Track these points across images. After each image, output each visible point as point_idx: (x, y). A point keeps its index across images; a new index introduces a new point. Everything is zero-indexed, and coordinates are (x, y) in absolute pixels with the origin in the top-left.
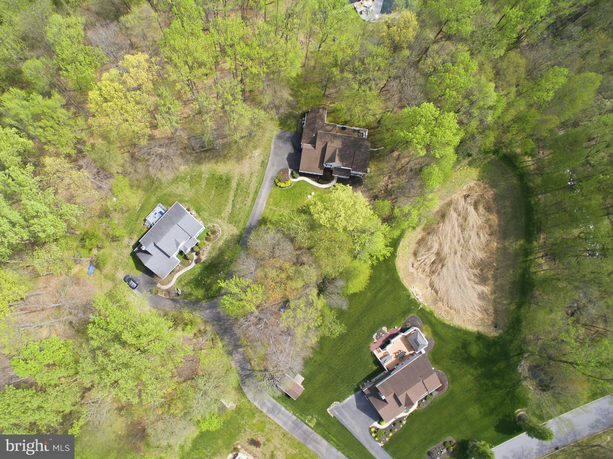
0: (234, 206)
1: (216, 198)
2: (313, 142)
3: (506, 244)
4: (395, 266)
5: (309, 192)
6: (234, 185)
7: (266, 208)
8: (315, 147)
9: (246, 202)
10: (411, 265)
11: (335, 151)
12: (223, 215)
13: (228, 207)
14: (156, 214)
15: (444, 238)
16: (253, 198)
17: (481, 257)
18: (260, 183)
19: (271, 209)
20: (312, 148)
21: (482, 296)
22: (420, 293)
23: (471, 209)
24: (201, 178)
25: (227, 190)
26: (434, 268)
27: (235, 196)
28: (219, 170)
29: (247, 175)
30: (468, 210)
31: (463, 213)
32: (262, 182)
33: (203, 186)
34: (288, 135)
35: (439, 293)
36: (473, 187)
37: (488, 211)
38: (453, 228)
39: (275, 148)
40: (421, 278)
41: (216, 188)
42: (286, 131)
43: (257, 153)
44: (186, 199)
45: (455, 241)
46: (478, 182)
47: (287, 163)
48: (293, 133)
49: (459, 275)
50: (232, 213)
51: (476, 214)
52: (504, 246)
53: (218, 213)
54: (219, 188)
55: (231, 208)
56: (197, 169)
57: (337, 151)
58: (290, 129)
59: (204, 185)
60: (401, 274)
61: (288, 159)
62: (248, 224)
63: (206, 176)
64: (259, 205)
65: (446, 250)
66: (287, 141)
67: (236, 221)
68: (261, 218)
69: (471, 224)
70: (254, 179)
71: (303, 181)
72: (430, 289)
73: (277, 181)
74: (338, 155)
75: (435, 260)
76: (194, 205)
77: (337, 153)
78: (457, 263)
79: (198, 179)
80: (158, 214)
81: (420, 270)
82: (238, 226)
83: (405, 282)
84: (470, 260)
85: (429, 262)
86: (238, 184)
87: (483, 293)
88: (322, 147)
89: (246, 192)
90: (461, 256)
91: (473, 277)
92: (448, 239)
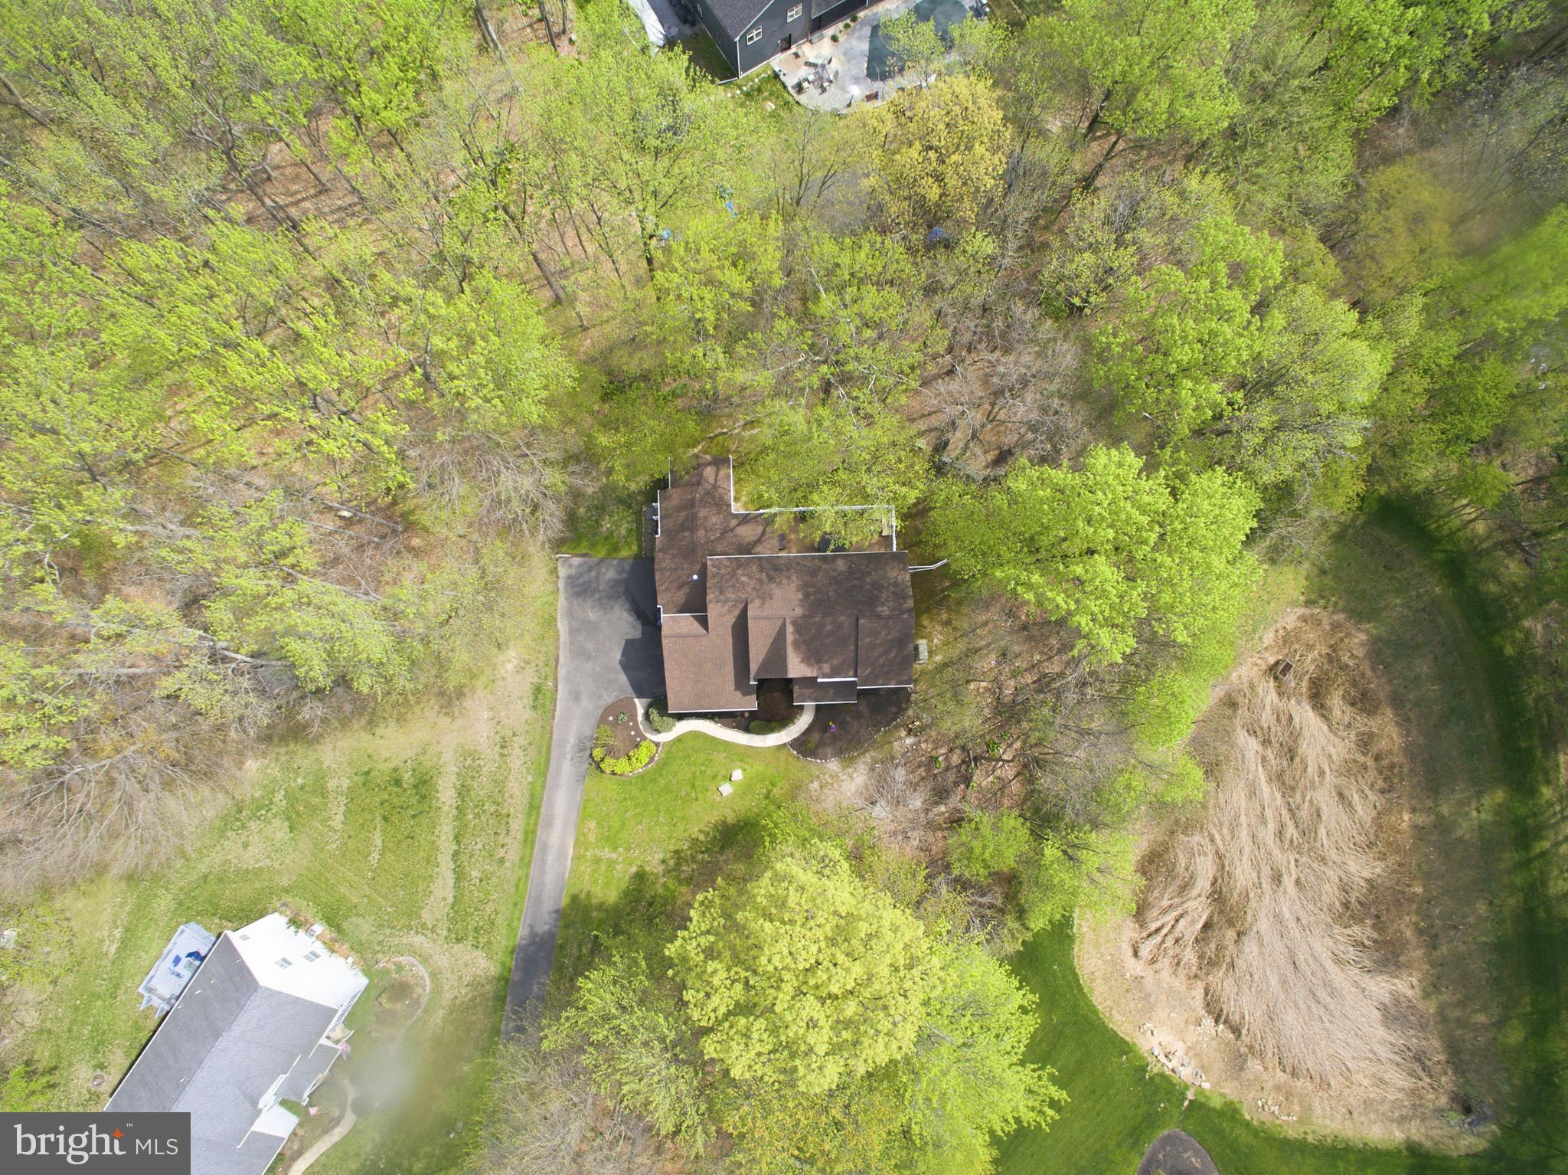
0: (460, 875)
1: (390, 857)
2: (696, 605)
3: (1445, 810)
4: (1075, 975)
5: (723, 772)
6: (446, 795)
7: (578, 858)
8: (704, 622)
9: (502, 853)
10: (1130, 953)
11: (781, 634)
12: (426, 916)
13: (440, 882)
14: (177, 960)
15: (1228, 837)
16: (526, 833)
17: (1368, 875)
18: (542, 770)
19: (597, 861)
20: (697, 627)
21: (1394, 1014)
22: (1179, 1047)
23: (1305, 715)
24: (323, 792)
25: (425, 820)
26: (1211, 949)
27: (457, 839)
28: (386, 754)
29: (491, 753)
30: (1297, 720)
31: (1278, 733)
32: (547, 765)
33: (337, 822)
34: (610, 574)
35: (1244, 1032)
36: (1298, 631)
37: (1362, 710)
38: (1253, 793)
39: (573, 632)
40: (1171, 992)
41: (385, 819)
42: (602, 560)
43: (509, 661)
44: (285, 882)
45: (1268, 835)
46: (1307, 612)
47: (623, 678)
48: (627, 566)
49: (1302, 957)
50: (457, 901)
51: (1325, 728)
52: (1439, 815)
53: (409, 914)
54: (395, 818)
55: (451, 883)
56: (306, 763)
57: (790, 629)
58: (616, 549)
59: (340, 817)
60: (1101, 995)
61: (626, 665)
62: (522, 931)
63: (340, 782)
64: (551, 857)
65: (1243, 875)
66: (609, 597)
67: (476, 930)
68: (565, 901)
69: (1312, 769)
70: (517, 761)
71: (695, 735)
72: (1208, 1021)
73: (598, 753)
74: (797, 645)
75: (1210, 917)
76: (315, 899)
77: (790, 638)
78: (1287, 915)
79: (316, 800)
80: (184, 961)
81: (1165, 963)
82: (489, 942)
83: (1120, 1023)
84: (1330, 892)
85: (1190, 929)
86: (463, 791)
87: (1397, 1002)
88: (731, 619)
89: (497, 814)
90: (1298, 882)
91: (1352, 953)
92: (1244, 835)
